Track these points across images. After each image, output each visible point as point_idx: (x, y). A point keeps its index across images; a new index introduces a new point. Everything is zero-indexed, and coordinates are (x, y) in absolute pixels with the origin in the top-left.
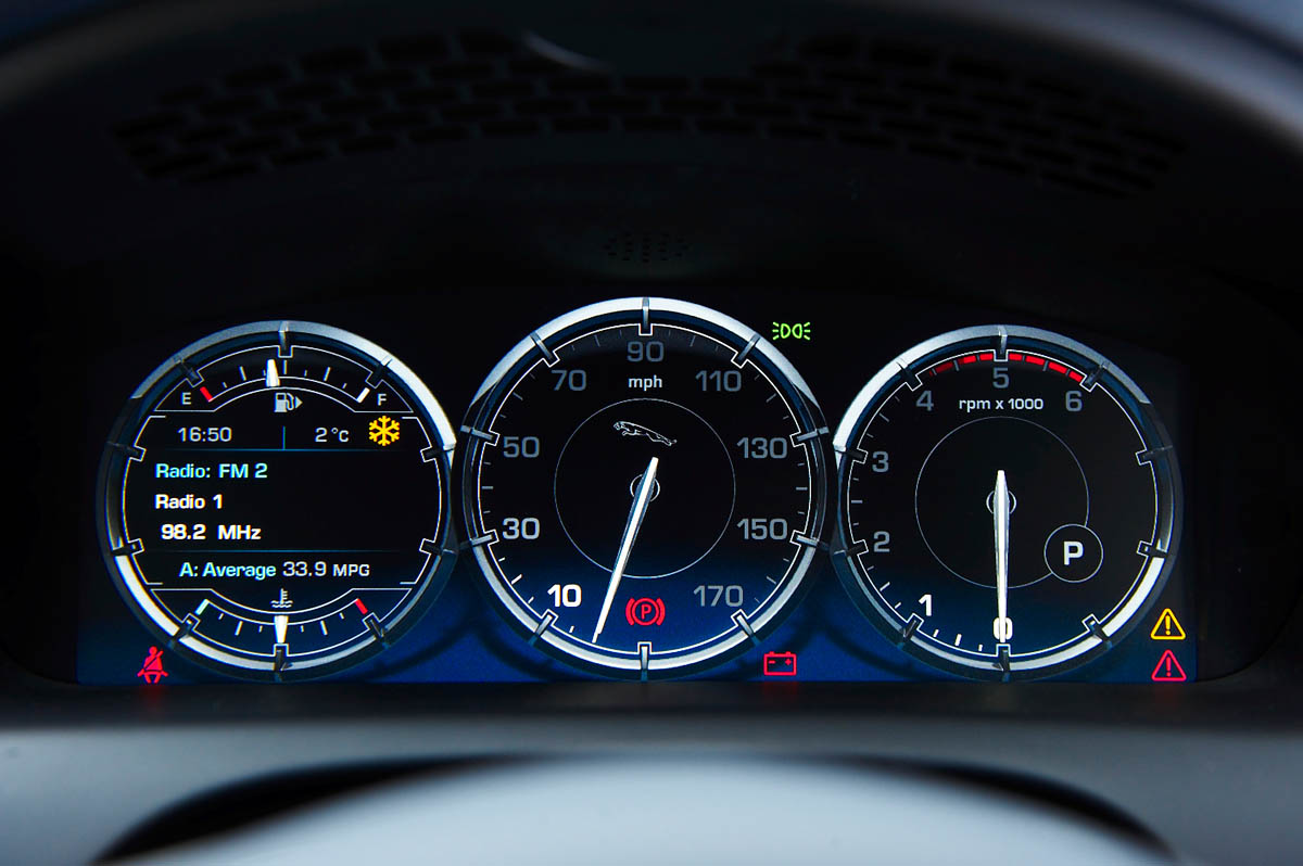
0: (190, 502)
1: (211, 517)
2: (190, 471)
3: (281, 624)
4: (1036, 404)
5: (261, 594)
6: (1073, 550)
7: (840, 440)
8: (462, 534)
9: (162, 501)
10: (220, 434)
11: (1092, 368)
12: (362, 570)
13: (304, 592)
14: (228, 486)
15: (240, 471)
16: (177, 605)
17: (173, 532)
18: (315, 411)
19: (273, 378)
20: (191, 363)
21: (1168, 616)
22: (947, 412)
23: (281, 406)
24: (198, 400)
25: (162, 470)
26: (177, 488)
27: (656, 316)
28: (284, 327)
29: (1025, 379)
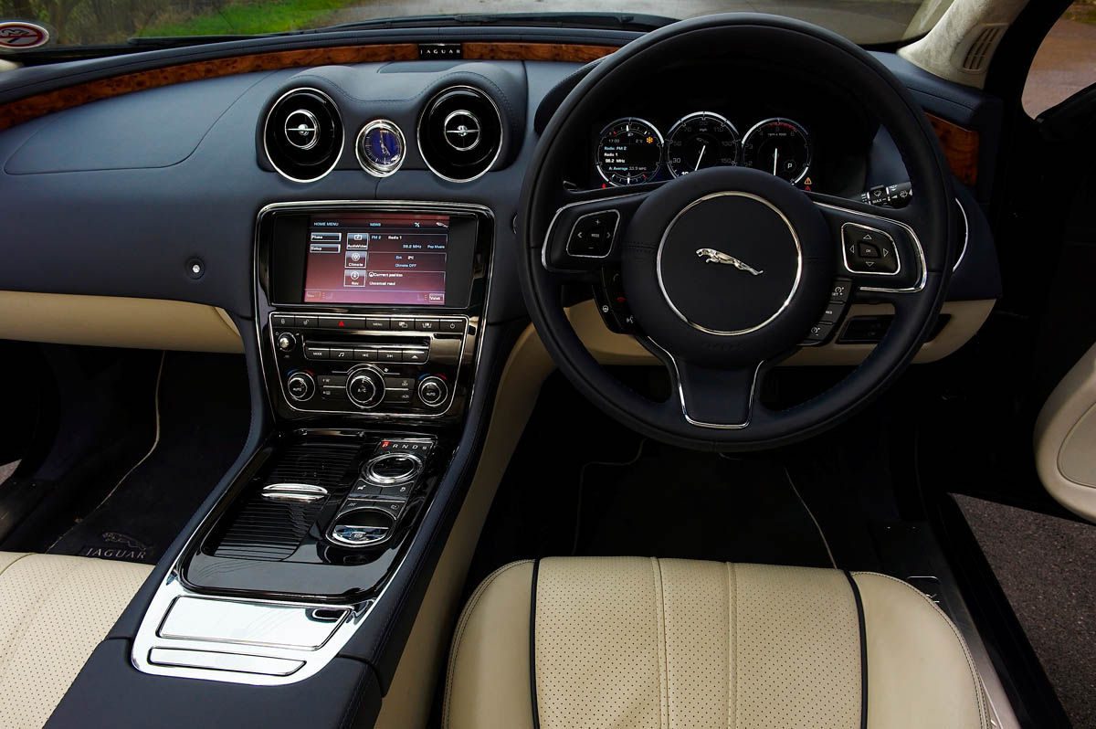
0: (611, 155)
1: (615, 158)
2: (611, 148)
3: (629, 179)
4: (785, 134)
5: (625, 173)
6: (790, 165)
7: (743, 142)
8: (665, 161)
9: (605, 154)
10: (617, 141)
11: (797, 127)
12: (645, 169)
13: (633, 173)
14: (618, 151)
15: (621, 148)
16: (608, 176)
17: (608, 161)
18: (636, 136)
19: (628, 130)
20: (611, 126)
21: (808, 179)
22: (766, 134)
23: (629, 135)
24: (613, 133)
25: (606, 148)
26: (608, 152)
27: (706, 115)
28: (630, 119)
29: (783, 129)
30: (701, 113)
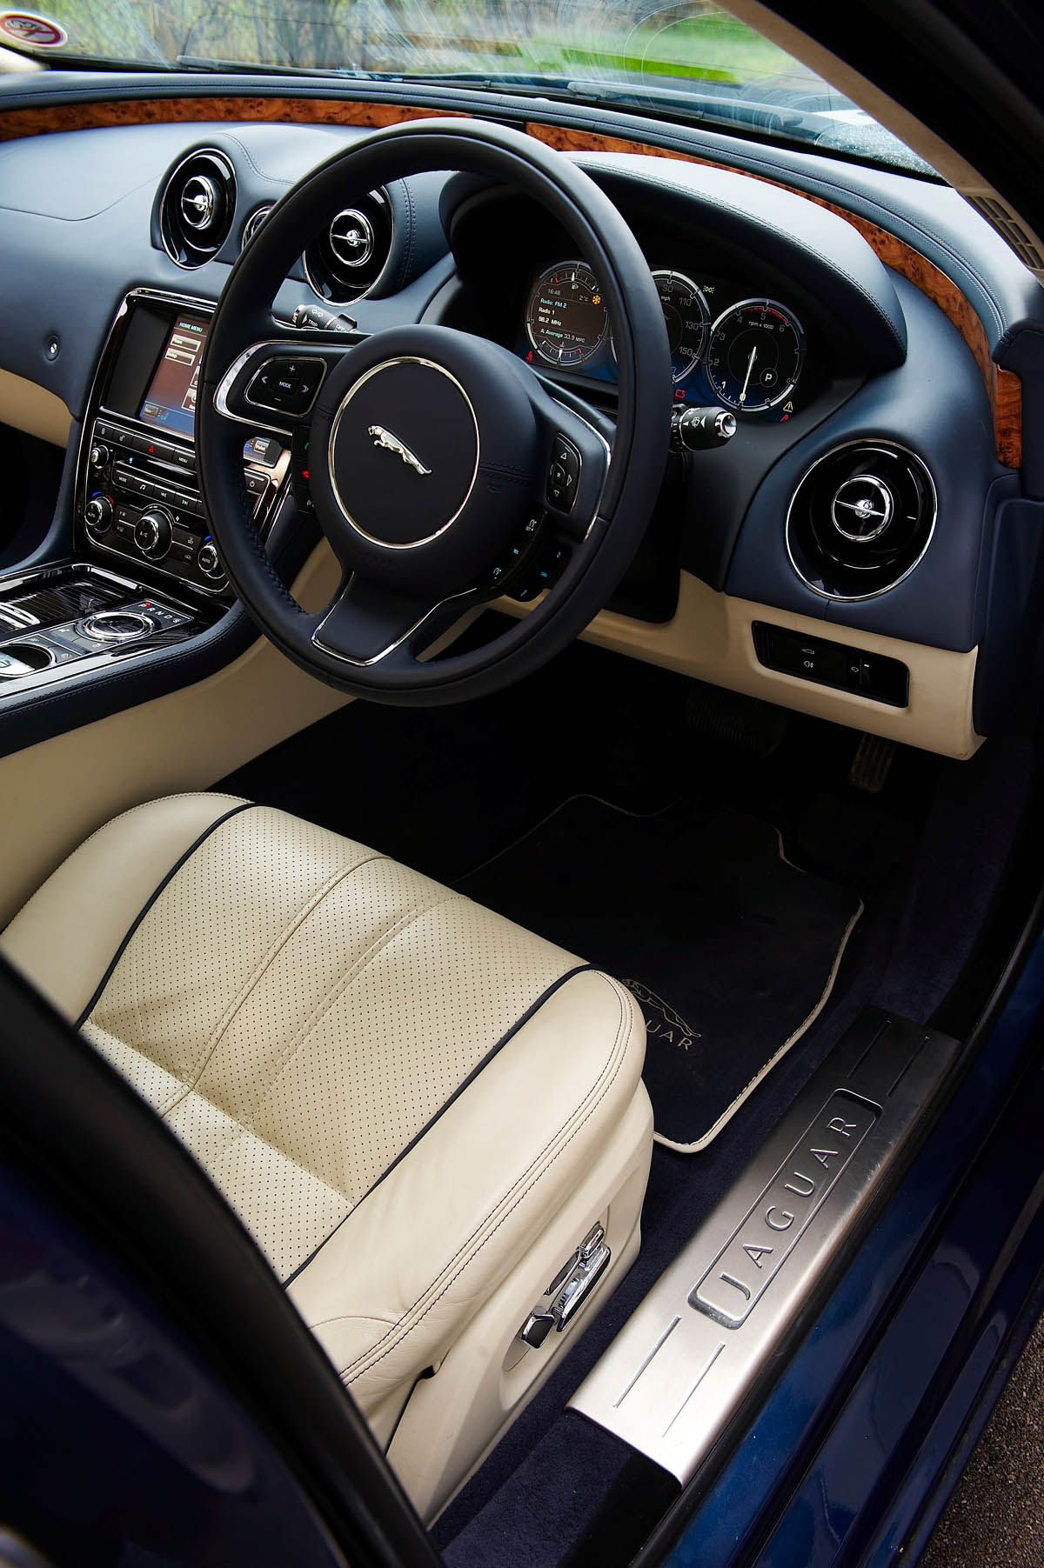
0: (547, 311)
1: (551, 317)
2: (548, 302)
3: (561, 351)
4: (771, 327)
5: (558, 341)
6: (769, 377)
7: (713, 328)
8: (609, 336)
9: (541, 309)
10: (558, 293)
11: (790, 318)
12: (582, 340)
13: (569, 344)
14: (557, 308)
15: (560, 305)
16: (538, 340)
17: (542, 319)
18: (581, 290)
19: (573, 279)
20: (555, 270)
21: (790, 404)
22: (746, 321)
23: (573, 287)
24: (555, 281)
25: (542, 300)
26: (545, 306)
27: (674, 278)
28: (579, 263)
29: (771, 318)
30: (668, 272)
